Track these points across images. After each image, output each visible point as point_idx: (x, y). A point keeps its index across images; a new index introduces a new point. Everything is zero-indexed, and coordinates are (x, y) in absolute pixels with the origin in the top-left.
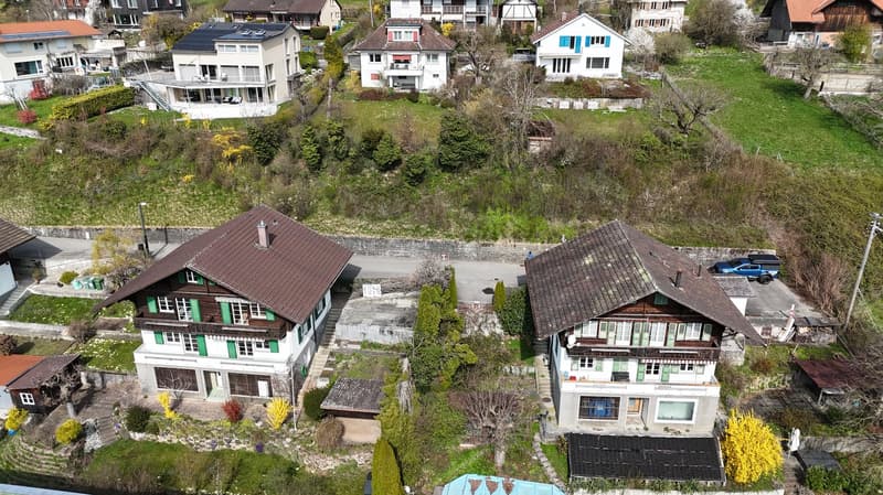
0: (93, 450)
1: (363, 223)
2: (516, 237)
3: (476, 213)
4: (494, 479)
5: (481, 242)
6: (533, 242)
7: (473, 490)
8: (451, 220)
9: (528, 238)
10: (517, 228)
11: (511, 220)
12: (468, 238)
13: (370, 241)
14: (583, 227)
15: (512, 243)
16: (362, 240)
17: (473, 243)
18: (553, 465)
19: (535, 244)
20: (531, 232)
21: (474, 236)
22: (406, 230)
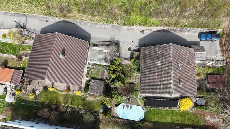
0: (38, 94)
1: (89, 17)
2: (140, 24)
3: (127, 15)
4: (128, 105)
5: (128, 26)
6: (145, 26)
7: (124, 108)
8: (119, 17)
9: (144, 25)
10: (140, 21)
11: (139, 18)
12: (124, 24)
13: (93, 23)
14: (162, 20)
15: (138, 26)
16: (90, 23)
17: (126, 26)
18: (141, 102)
19: (146, 27)
20: (145, 22)
21: (126, 24)
22: (104, 20)
